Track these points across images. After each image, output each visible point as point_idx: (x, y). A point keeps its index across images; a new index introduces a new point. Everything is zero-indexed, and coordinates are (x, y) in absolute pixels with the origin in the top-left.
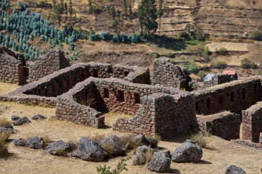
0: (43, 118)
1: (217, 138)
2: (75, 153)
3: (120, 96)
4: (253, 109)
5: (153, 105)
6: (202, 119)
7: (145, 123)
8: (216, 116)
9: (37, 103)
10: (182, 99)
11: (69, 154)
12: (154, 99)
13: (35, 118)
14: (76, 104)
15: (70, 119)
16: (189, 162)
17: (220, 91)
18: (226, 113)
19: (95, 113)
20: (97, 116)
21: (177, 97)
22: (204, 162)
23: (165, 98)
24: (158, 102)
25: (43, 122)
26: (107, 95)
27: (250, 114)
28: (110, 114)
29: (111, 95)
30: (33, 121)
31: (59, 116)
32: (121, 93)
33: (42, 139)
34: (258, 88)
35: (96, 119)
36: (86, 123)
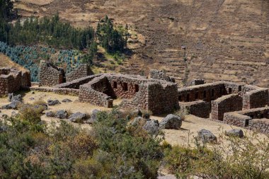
0: (70, 101)
1: (193, 116)
2: (89, 121)
3: (125, 87)
4: (219, 100)
5: (147, 89)
6: (183, 104)
7: (141, 103)
8: (193, 103)
9: (67, 93)
10: (168, 87)
11: (85, 122)
12: (148, 85)
13: (64, 101)
14: (93, 90)
15: (89, 102)
16: (172, 128)
17: (196, 89)
18: (201, 101)
19: (106, 96)
20: (108, 99)
21: (164, 86)
22: (182, 129)
23: (156, 85)
24: (151, 87)
25: (70, 103)
26: (115, 87)
27: (217, 104)
28: (118, 99)
29: (119, 86)
30: (63, 103)
31: (81, 100)
32: (126, 84)
33: (66, 112)
34: (223, 90)
35: (107, 101)
36: (100, 104)
